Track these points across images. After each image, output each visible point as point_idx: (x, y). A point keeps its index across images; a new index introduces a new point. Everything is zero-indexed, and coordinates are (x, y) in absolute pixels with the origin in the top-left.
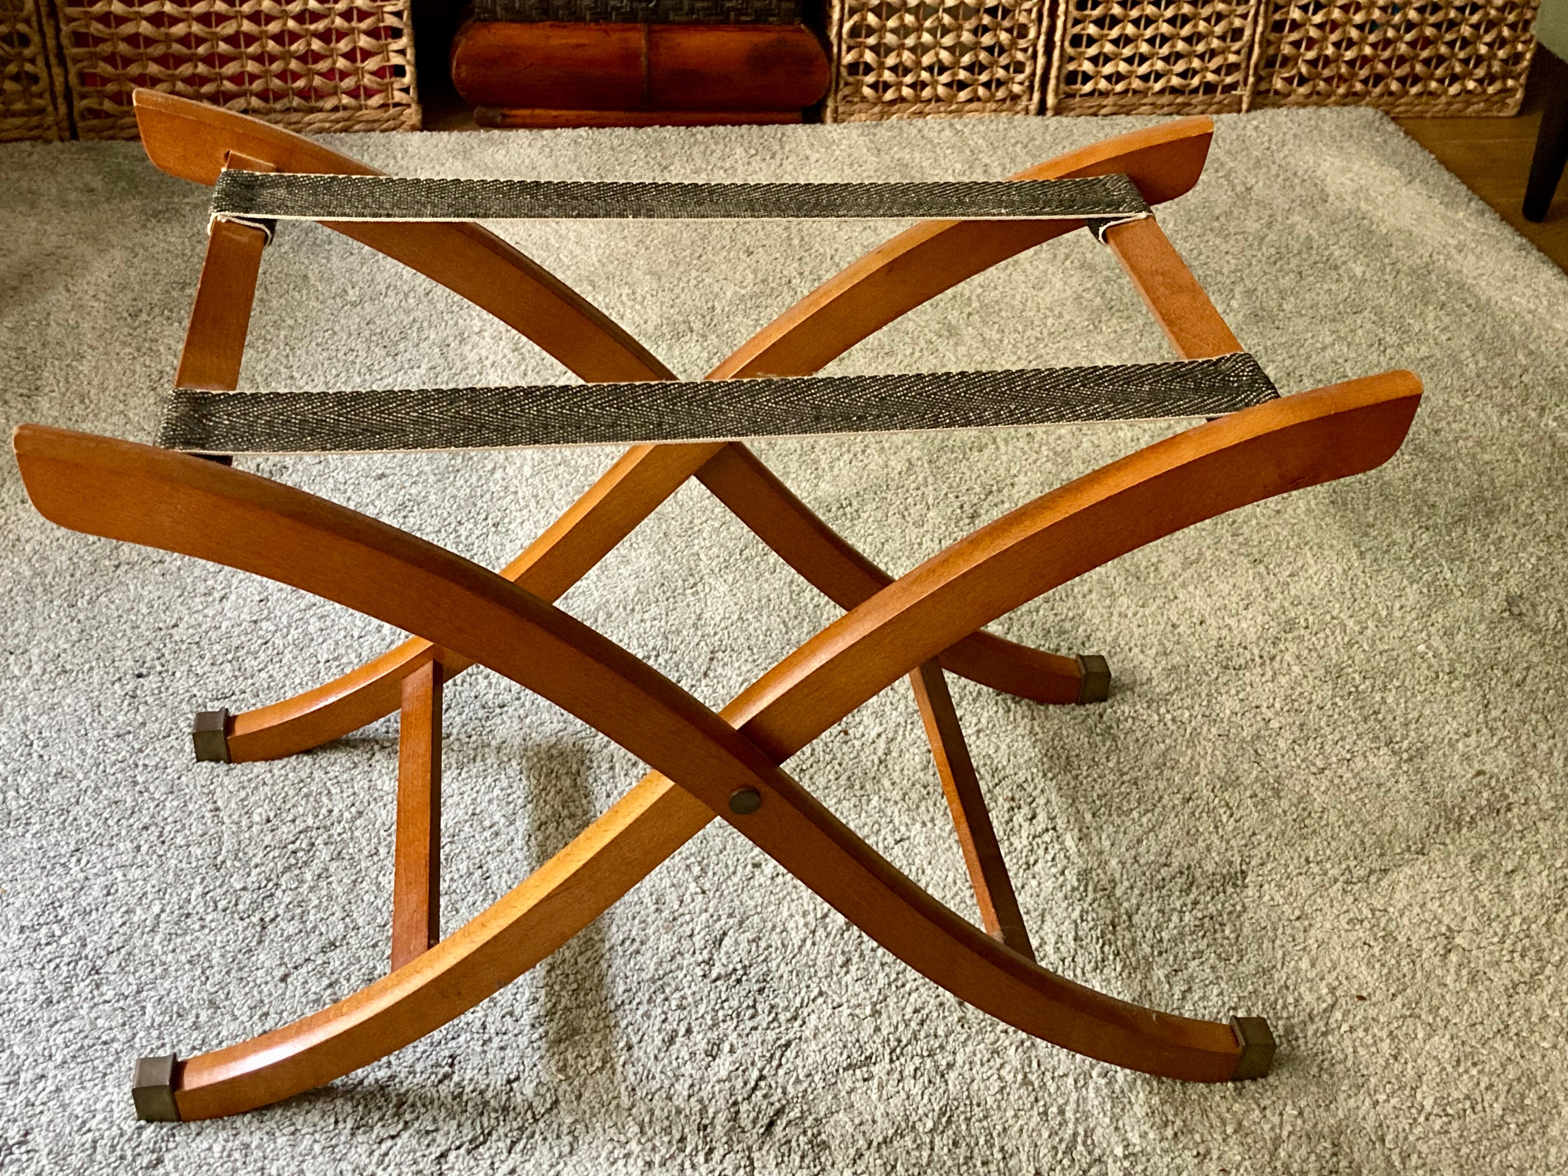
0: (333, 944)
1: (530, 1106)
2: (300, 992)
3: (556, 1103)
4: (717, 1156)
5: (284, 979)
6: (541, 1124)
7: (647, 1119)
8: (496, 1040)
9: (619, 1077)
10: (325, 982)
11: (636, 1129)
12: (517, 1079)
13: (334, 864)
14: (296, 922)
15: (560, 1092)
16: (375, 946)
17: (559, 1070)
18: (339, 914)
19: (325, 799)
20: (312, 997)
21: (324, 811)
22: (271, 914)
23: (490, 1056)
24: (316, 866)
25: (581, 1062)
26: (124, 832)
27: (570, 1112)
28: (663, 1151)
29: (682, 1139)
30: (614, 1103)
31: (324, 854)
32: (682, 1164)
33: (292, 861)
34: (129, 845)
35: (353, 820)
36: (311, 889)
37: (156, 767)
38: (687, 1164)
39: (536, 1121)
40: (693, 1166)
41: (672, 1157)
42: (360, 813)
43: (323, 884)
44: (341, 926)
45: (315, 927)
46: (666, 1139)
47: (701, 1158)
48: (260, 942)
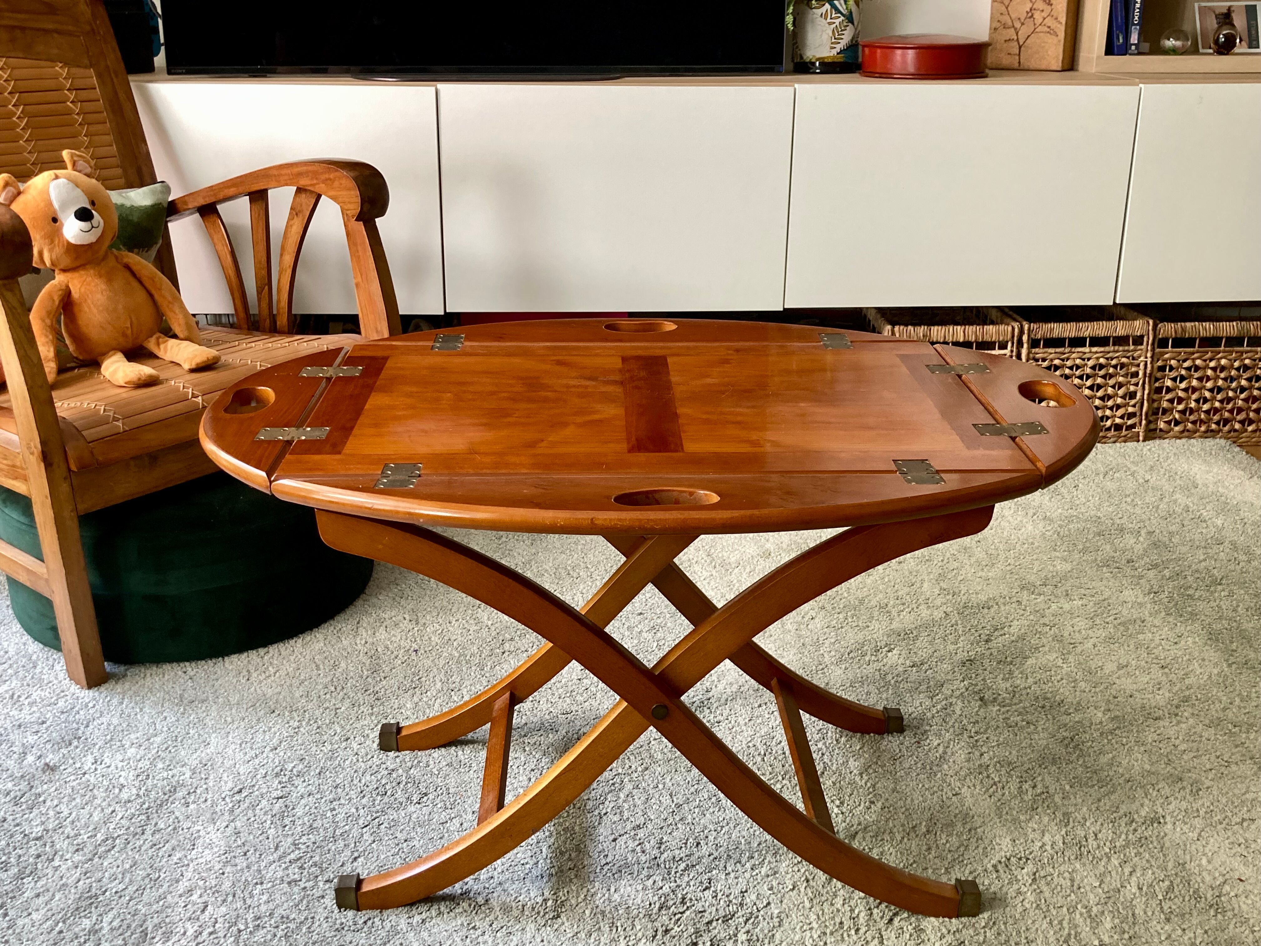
0: (639, 826)
1: (755, 904)
2: (623, 846)
3: (769, 904)
4: (862, 931)
5: (615, 840)
6: (762, 912)
7: (821, 913)
8: (732, 875)
9: (802, 894)
10: (637, 842)
11: (815, 917)
12: (746, 891)
13: (636, 791)
14: (618, 815)
15: (771, 899)
16: (662, 828)
17: (769, 889)
18: (640, 813)
19: (627, 761)
20: (630, 849)
21: (627, 766)
22: (604, 811)
23: (730, 881)
24: (625, 791)
25: (781, 886)
26: (521, 772)
27: (776, 908)
28: (831, 928)
29: (841, 923)
30: (801, 905)
31: (629, 786)
32: (842, 935)
33: (613, 788)
34: (525, 777)
35: (643, 771)
36: (624, 801)
37: (535, 744)
38: (845, 935)
39: (759, 911)
40: (849, 936)
41: (836, 930)
42: (647, 769)
43: (630, 799)
44: (642, 819)
45: (628, 819)
46: (832, 922)
47: (853, 932)
48: (599, 824)
